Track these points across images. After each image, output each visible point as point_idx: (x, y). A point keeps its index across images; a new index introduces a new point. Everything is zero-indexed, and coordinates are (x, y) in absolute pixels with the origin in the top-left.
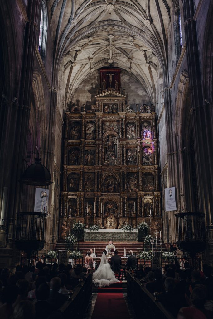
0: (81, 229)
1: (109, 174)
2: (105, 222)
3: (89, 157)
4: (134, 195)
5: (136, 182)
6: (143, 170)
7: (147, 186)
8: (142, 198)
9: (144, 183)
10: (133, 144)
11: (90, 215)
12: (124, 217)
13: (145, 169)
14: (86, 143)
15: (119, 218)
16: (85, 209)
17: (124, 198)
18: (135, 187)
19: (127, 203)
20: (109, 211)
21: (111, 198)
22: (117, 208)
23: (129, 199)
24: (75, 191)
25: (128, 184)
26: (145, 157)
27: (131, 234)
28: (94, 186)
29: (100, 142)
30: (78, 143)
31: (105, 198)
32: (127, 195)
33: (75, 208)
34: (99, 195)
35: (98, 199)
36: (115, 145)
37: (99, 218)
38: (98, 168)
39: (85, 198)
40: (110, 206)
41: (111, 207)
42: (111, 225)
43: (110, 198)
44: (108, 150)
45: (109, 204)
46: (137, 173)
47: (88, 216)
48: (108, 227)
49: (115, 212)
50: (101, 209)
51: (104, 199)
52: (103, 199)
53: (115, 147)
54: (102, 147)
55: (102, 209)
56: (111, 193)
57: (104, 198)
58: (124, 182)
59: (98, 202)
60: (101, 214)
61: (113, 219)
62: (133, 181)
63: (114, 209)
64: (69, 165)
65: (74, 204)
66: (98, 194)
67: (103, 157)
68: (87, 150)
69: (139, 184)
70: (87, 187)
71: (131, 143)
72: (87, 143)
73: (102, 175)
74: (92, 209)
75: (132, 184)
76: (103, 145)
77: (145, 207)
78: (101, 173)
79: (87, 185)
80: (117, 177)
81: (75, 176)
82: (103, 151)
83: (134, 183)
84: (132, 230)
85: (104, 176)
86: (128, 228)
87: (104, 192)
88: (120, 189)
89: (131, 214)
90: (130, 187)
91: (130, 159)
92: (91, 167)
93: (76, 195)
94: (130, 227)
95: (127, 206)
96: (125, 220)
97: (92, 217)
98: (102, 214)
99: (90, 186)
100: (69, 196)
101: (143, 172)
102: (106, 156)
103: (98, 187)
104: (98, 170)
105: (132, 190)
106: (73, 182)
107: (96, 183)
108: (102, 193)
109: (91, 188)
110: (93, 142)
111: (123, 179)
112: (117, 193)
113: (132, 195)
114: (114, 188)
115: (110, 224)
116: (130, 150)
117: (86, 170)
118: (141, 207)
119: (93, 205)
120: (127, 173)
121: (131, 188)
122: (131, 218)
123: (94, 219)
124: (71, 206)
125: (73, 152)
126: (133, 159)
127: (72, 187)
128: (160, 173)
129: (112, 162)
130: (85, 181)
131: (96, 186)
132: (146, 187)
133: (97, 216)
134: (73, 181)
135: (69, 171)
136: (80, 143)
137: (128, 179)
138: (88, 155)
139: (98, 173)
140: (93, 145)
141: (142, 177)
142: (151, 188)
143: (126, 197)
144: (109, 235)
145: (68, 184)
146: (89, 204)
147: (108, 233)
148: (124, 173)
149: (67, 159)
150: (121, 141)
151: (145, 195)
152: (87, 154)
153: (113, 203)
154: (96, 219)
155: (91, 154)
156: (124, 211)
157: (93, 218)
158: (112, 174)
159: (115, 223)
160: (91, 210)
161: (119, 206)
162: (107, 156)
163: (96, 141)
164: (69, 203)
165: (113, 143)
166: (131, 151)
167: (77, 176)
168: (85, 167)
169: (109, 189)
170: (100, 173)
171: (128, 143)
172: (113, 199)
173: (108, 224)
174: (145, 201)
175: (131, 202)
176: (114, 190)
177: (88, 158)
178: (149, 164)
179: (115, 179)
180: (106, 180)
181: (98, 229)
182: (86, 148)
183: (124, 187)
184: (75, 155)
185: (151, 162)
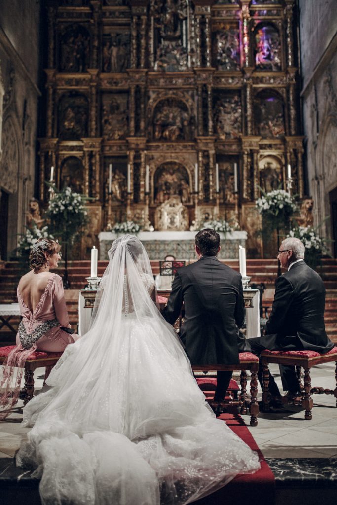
0: (74, 209)
1: (166, 94)
2: (157, 216)
3: (115, 51)
4: (234, 147)
5: (237, 115)
6: (257, 84)
7: (267, 124)
8: (255, 155)
9: (257, 118)
10: (228, 16)
11: (118, 200)
12: (206, 201)
13: (261, 80)
14: (104, 14)
15: (194, 206)
16: (104, 185)
17: (206, 153)
18: (235, 128)
19: (214, 169)
20: (168, 188)
21: (173, 155)
22: (188, 182)
23: (219, 158)
24: (77, 138)
25: (216, 120)
26: (260, 49)
27: (227, 244)
28: (128, 125)
29: (143, 10)
30: (83, 15)
31: (156, 154)
32: (216, 148)
33: (78, 183)
34: (141, 146)
35: (137, 157)
36: (182, 21)
37: (139, 206)
38: (137, 76)
39: (105, 157)
40: (169, 178)
41: (173, 179)
42: (172, 223)
43: (169, 155)
44: (163, 34)
45: (168, 172)
46: (240, 92)
47: (112, 200)
48: (166, 227)
49: (184, 192)
50: (147, 183)
51: (153, 158)
52: (150, 159)
53: (182, 27)
54: (148, 25)
55: (150, 184)
56: (172, 141)
57: (156, 157)
58: (205, 114)
59: (137, 166)
60: (146, 194)
61: (180, 207)
62: (229, 113)
63: (181, 185)
64: (61, 70)
65: (76, 172)
66: (137, 145)
67: (152, 50)
68: (109, 35)
69: (246, 118)
70: (110, 128)
71: (224, 12)
72: (107, 14)
73: (149, 98)
74: (123, 184)
75: (228, 121)
76: (149, 20)
77: (260, 178)
78: (146, 92)
79: (110, 124)
80: (187, 101)
81: (79, 101)
82: (152, 34)
83: (233, 118)
84: (228, 234)
85: (155, 100)
86: (218, 229)
87: (155, 140)
88: (196, 131)
89: (225, 197)
90: (222, 128)
91: (221, 55)
92: (118, 76)
93: (80, 148)
94: (225, 225)
95: (213, 175)
96: (209, 211)
97: (123, 203)
98: (149, 194)
99: (118, 126)
100: (62, 151)
101: (255, 89)
102: (158, 50)
103: (137, 127)
104: (138, 81)
105: (228, 134)
106: (72, 117)
107: (132, 115)
108: (148, 141)
109: (119, 130)
110: (123, 13)
111: (205, 106)
112: (188, 141)
113: (227, 148)
114: (181, 130)
115: (171, 219)
116: (221, 34)
117: (105, 85)
118: (251, 177)
119: (126, 174)
120: (214, 90)
121: (225, 129)
122: (226, 206)
123: (129, 207)
124: (68, 178)
125: (71, 40)
126: (229, 56)
127: (69, 129)
128: (300, 92)
129: (173, 65)
130: (105, 113)
131: (132, 124)
132: (263, 128)
133: (136, 200)
134: (71, 115)
135: (63, 87)
136: (88, 13)
137: (216, 107)
138: (110, 47)
139: (138, 90)
140: (123, 20)
141: (252, 104)
142: (277, 129)
143: (212, 152)
144: (167, 247)
145: (59, 122)
146: (114, 171)
147: (164, 242)
148: (206, 92)
149: (54, 55)
150: (197, 7)
151: (262, 147)
152: (108, 44)
153: (178, 169)
154: (133, 209)
155: (119, 44)
156: (206, 188)
157: (126, 206)
158: (173, 93)
159: (184, 217)
160: (120, 187)
161: (193, 176)
162: (161, 49)
163: (130, 8)
164: (63, 171)
165: (175, 15)
166: (224, 37)
167: (82, 100)
168: (102, 76)
169: (167, 133)
170: (143, 90)
171: (216, 13)
172: (177, 158)
173: (166, 219)
174: (262, 165)
175: (226, 166)
176: (179, 136)
177: (111, 54)
178: (271, 68)
179: (184, 108)
180: (158, 109)
181: (137, 232)
182: (107, 29)
183: (206, 126)
184: (76, 47)
185: (276, 65)
